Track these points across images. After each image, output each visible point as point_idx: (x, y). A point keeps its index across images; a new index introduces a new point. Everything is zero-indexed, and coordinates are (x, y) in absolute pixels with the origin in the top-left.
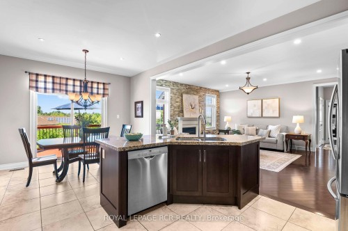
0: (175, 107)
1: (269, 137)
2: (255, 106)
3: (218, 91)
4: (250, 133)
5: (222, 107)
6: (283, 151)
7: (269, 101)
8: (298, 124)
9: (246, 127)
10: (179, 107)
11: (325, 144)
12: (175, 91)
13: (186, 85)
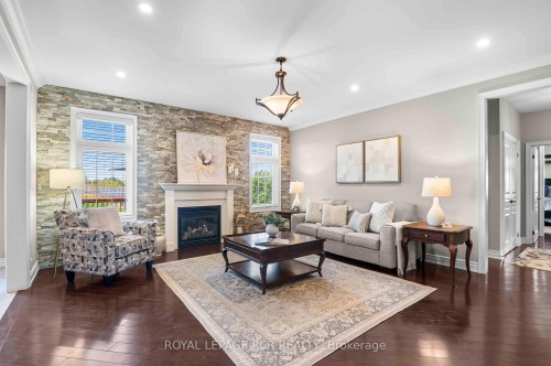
0: (154, 161)
1: (369, 231)
2: (350, 157)
3: (286, 129)
4: (333, 220)
5: (294, 163)
6: (393, 272)
7: (379, 144)
8: (436, 200)
9: (326, 206)
10: (166, 160)
11: (524, 247)
12: (152, 124)
13: (188, 112)
